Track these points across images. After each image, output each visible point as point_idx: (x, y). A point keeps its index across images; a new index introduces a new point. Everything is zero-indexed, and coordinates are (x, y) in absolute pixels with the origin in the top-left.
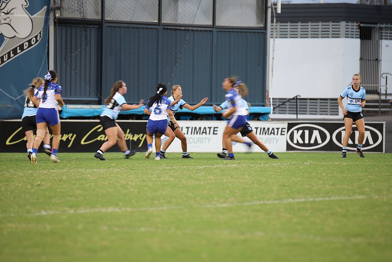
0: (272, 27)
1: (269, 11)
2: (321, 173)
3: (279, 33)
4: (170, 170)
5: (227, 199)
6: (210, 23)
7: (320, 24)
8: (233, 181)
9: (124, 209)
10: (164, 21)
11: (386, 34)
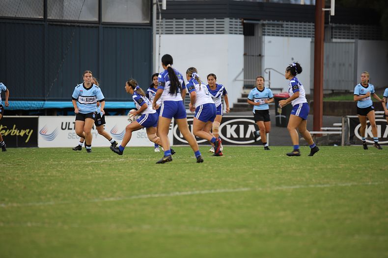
0: (158, 23)
1: (155, 7)
2: (207, 166)
3: (164, 29)
4: (57, 165)
5: (114, 192)
6: (96, 19)
7: (205, 20)
8: (121, 175)
9: (10, 204)
10: (49, 18)
11: (269, 31)
